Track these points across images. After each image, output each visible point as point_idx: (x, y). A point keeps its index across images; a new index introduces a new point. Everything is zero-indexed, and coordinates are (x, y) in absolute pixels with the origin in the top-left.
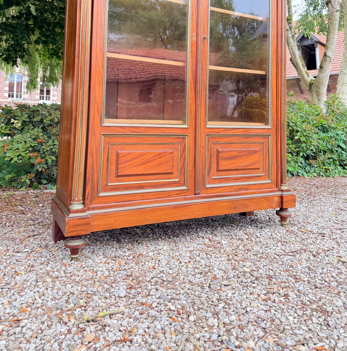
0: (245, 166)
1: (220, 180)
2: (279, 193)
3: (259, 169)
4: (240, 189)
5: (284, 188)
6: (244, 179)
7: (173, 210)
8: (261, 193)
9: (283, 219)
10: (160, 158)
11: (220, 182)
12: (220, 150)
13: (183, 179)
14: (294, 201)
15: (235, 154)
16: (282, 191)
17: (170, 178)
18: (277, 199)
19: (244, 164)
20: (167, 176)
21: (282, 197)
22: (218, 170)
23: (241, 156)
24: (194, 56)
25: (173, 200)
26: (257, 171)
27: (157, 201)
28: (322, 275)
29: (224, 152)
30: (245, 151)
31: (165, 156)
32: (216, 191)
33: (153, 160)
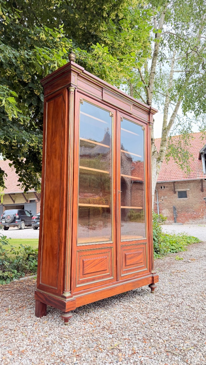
0: (137, 262)
1: (127, 271)
2: (151, 275)
3: (142, 262)
4: (135, 275)
5: (153, 272)
6: (136, 269)
7: (109, 291)
8: (144, 276)
9: (152, 289)
10: (102, 261)
11: (127, 272)
12: (127, 254)
13: (111, 273)
14: (158, 279)
15: (132, 255)
16: (152, 274)
17: (106, 273)
18: (151, 279)
19: (136, 261)
20: (104, 272)
21: (153, 277)
22: (126, 266)
23: (135, 256)
24: (115, 202)
25: (108, 286)
26: (141, 264)
27: (101, 287)
28: (188, 315)
29: (128, 255)
30: (136, 253)
31: (104, 260)
32: (125, 278)
33: (99, 263)
